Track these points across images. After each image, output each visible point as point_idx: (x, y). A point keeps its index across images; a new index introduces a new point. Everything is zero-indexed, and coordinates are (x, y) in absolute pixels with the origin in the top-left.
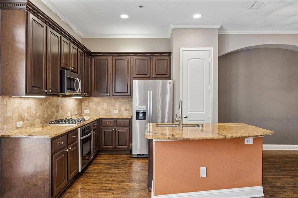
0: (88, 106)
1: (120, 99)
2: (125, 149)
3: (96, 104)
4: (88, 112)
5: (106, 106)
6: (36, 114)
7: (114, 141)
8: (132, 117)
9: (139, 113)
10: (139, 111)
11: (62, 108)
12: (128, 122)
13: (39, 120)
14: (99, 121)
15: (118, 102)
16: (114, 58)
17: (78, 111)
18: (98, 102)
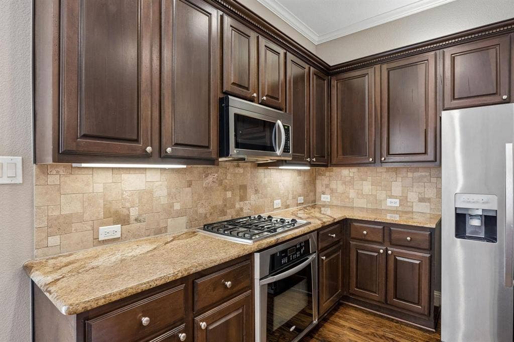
0: (327, 186)
1: (405, 170)
2: (418, 313)
3: (344, 183)
4: (327, 198)
5: (367, 187)
6: (172, 206)
7: (384, 282)
8: (439, 224)
9: (467, 217)
10: (467, 209)
11: (256, 190)
12: (428, 238)
13: (183, 220)
14: (344, 225)
15: (399, 179)
16: (385, 67)
17: (306, 196)
18: (350, 178)
